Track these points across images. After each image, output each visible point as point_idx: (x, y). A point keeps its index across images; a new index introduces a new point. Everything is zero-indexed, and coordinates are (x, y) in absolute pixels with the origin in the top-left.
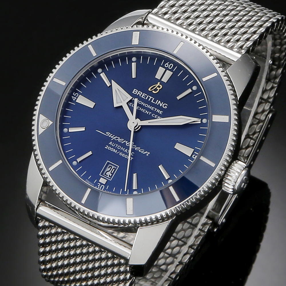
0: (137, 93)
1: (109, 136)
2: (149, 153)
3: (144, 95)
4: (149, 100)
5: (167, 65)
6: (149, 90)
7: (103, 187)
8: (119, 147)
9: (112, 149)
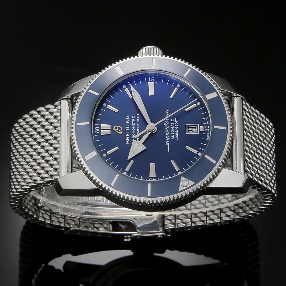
0: (127, 140)
1: (168, 142)
2: (166, 110)
3: (127, 135)
6: (121, 133)
8: (173, 131)
9: (177, 135)
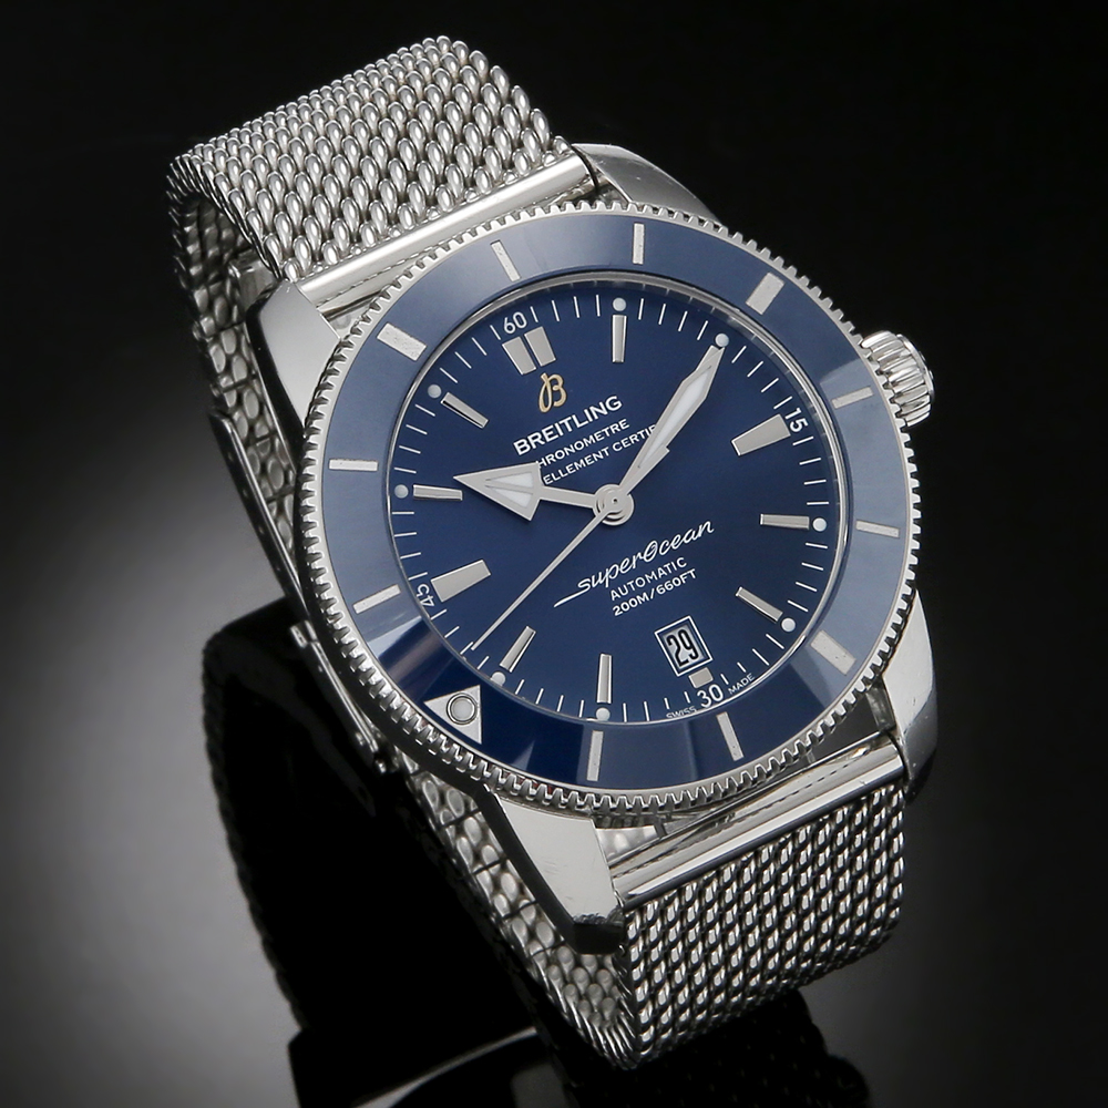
0: (529, 443)
1: (594, 585)
2: (708, 523)
3: (547, 432)
4: (570, 430)
5: (510, 328)
6: (544, 409)
7: (714, 689)
8: (640, 582)
9: (633, 603)
